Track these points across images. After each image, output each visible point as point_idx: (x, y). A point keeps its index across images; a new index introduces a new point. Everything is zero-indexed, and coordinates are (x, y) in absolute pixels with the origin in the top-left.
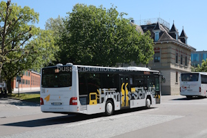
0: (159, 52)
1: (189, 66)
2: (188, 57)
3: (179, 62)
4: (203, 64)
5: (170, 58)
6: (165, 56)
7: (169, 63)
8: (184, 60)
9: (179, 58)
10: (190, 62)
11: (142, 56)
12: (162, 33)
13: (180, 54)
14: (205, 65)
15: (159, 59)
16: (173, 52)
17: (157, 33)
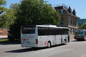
0: (63, 19)
1: (77, 26)
2: (76, 22)
3: (72, 24)
4: (83, 25)
5: (68, 22)
6: (66, 21)
7: (68, 24)
8: (74, 23)
9: (72, 22)
10: (77, 24)
11: (55, 21)
12: (64, 11)
13: (72, 20)
14: (84, 26)
15: (63, 22)
16: (69, 19)
17: (62, 11)
